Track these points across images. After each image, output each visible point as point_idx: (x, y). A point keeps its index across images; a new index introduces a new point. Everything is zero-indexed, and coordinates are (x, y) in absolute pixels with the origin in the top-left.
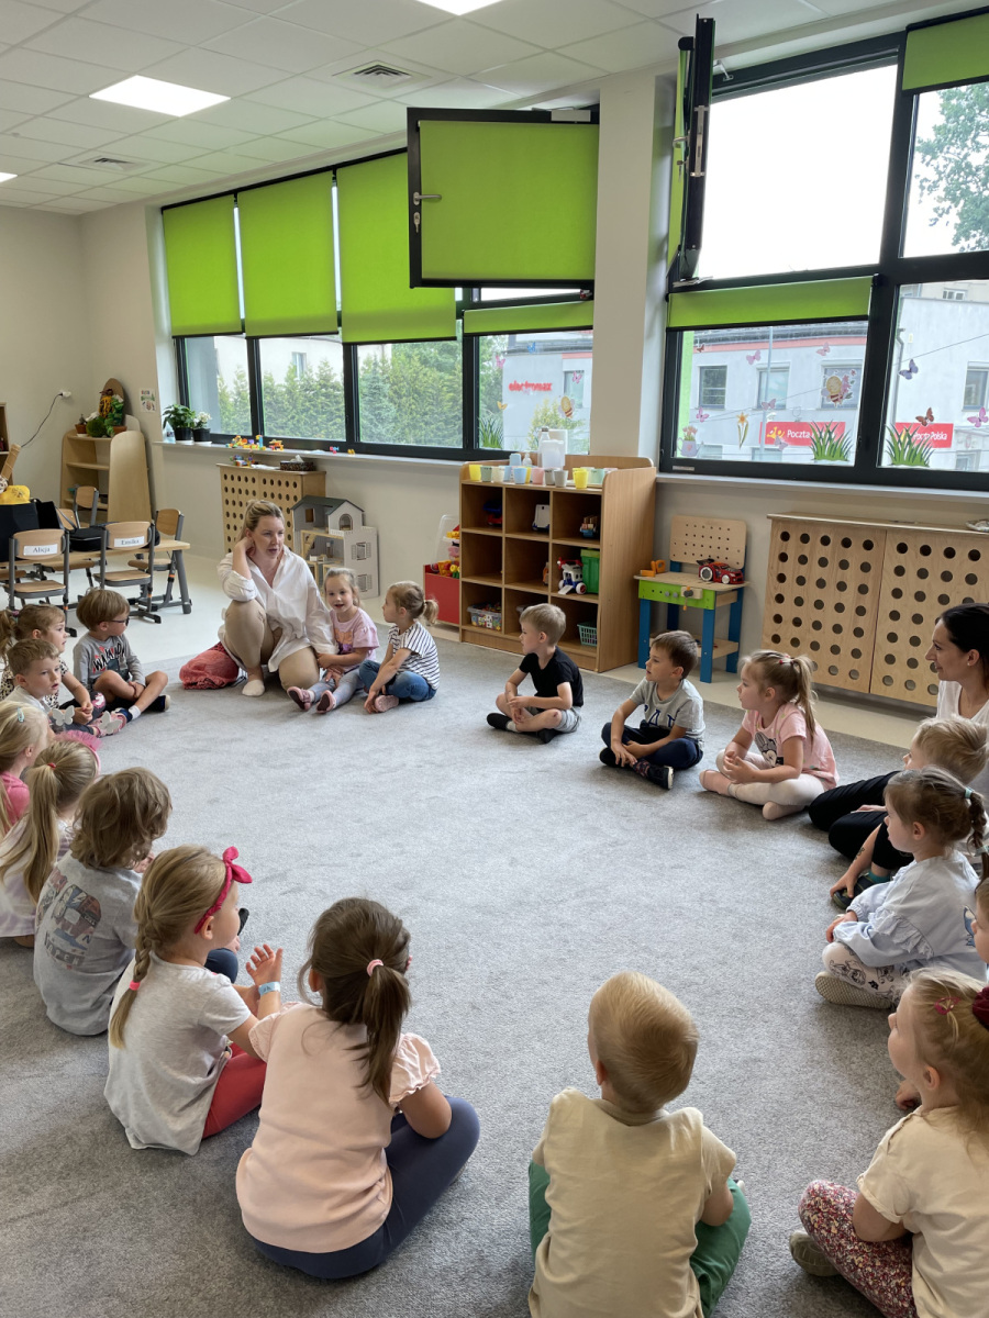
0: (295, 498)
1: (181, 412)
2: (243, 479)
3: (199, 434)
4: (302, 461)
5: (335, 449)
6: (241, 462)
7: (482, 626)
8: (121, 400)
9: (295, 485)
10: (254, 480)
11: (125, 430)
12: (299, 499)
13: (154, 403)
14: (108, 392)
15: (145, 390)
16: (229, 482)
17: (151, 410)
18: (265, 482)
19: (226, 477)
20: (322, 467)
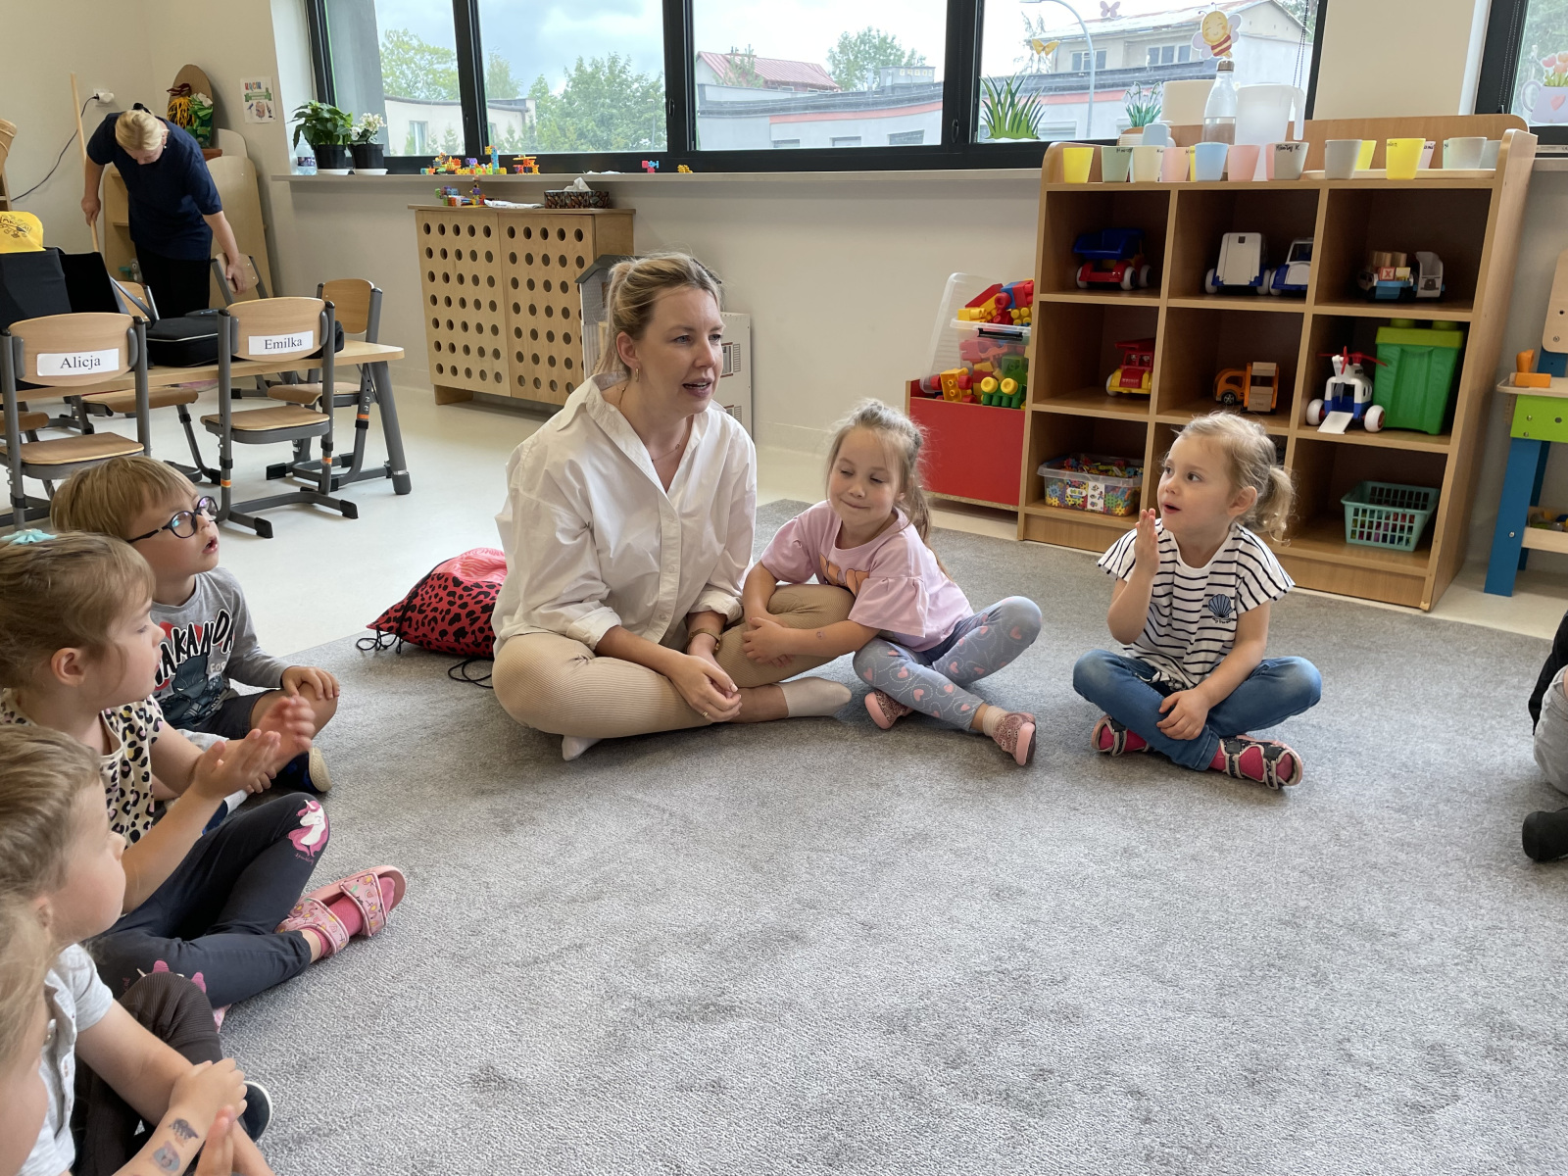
0: (580, 262)
1: (327, 115)
2: (464, 230)
3: (365, 154)
4: (587, 189)
5: (652, 164)
6: (459, 198)
7: (1073, 507)
8: (208, 102)
9: (579, 236)
10: (488, 232)
11: (219, 154)
12: (589, 262)
13: (271, 104)
14: (182, 89)
15: (250, 81)
16: (436, 241)
17: (266, 118)
18: (512, 233)
19: (428, 229)
20: (627, 201)
